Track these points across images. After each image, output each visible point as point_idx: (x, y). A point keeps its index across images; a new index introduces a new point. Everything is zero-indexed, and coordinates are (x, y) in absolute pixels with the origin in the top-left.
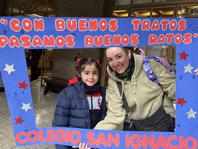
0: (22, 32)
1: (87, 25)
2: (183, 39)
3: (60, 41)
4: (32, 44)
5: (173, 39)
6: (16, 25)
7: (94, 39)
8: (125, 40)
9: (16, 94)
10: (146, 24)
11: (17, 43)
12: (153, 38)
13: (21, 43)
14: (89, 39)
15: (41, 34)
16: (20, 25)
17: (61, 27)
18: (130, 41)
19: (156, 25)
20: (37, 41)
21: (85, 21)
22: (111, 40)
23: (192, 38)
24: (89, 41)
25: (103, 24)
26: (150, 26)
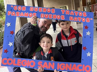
0: (17, 11)
1: (42, 10)
2: (86, 20)
6: (16, 8)
7: (45, 15)
10: (68, 12)
12: (71, 18)
13: (16, 14)
14: (43, 15)
15: (24, 12)
16: (17, 8)
17: (32, 10)
19: (72, 13)
20: (22, 14)
21: (42, 9)
22: (52, 16)
23: (90, 20)
24: (43, 16)
25: (49, 10)
26: (70, 13)
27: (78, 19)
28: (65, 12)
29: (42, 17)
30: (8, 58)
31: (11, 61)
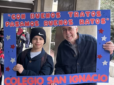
0: (16, 20)
1: (45, 15)
2: (101, 21)
3: (32, 24)
4: (19, 25)
5: (95, 21)
7: (48, 22)
8: (65, 22)
9: (9, 52)
10: (76, 14)
11: (13, 25)
12: (82, 21)
13: (15, 25)
14: (46, 22)
16: (16, 17)
17: (33, 17)
18: (68, 23)
23: (106, 20)
25: (53, 15)
26: (79, 15)
27: (90, 22)
28: (73, 15)
29: (46, 24)
30: (11, 77)
31: (14, 80)
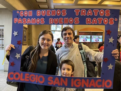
0: (24, 17)
2: (109, 22)
3: (38, 21)
6: (22, 14)
7: (54, 20)
8: (71, 20)
17: (39, 14)
18: (74, 21)
20: (29, 21)
21: (50, 11)
22: (63, 21)
23: (114, 21)
24: (51, 21)
25: (59, 12)
26: (86, 13)
27: (98, 21)
31: (18, 76)
